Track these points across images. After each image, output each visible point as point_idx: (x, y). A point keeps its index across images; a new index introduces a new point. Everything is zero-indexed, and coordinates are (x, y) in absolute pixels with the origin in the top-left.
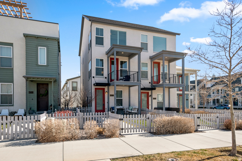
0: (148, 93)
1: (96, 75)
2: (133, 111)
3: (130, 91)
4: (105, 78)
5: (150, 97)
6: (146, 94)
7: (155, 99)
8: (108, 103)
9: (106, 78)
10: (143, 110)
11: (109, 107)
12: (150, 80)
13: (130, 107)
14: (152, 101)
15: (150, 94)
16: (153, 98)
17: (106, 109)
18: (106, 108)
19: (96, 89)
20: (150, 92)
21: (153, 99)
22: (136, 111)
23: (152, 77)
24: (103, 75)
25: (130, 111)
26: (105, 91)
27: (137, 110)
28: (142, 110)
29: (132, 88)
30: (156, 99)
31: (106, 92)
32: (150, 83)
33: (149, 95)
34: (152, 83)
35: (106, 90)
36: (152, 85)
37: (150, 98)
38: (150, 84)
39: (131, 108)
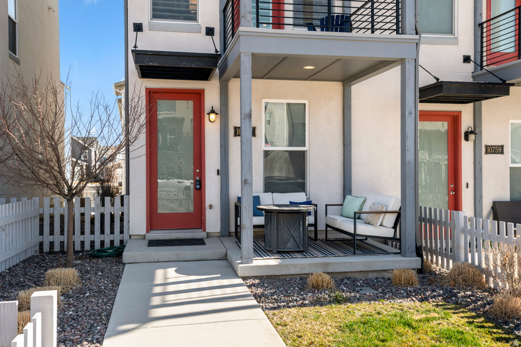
0: (455, 119)
1: (155, 16)
2: (363, 229)
3: (350, 108)
4: (204, 31)
5: (467, 139)
6: (446, 124)
7: (498, 150)
8: (223, 172)
9: (210, 32)
10: (430, 221)
11: (227, 195)
12: (465, 42)
13: (348, 197)
14: (480, 163)
15: (466, 122)
16: (487, 147)
17: (211, 207)
18: (208, 202)
19: (152, 95)
20: (466, 111)
21: (487, 153)
22: (384, 228)
23: (481, 25)
24: (191, 16)
25: (348, 226)
26: (207, 108)
27: (390, 220)
28: (422, 219)
29: (359, 89)
30: (502, 153)
31: (213, 111)
32: (467, 59)
33: (464, 129)
34: (482, 62)
35: (212, 98)
36: (480, 72)
37: (467, 148)
38: (470, 67)
39: (352, 205)
